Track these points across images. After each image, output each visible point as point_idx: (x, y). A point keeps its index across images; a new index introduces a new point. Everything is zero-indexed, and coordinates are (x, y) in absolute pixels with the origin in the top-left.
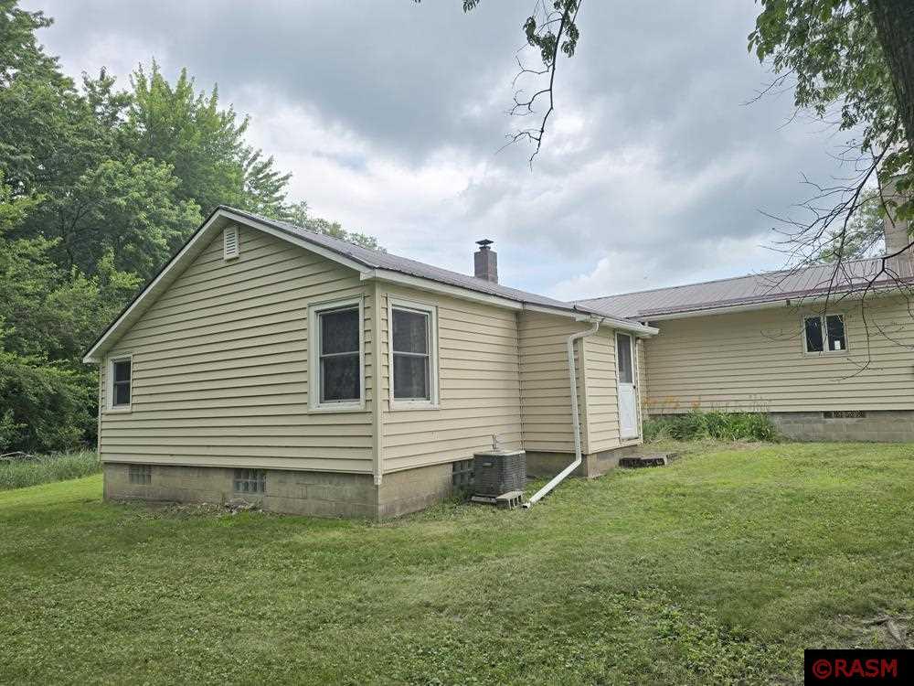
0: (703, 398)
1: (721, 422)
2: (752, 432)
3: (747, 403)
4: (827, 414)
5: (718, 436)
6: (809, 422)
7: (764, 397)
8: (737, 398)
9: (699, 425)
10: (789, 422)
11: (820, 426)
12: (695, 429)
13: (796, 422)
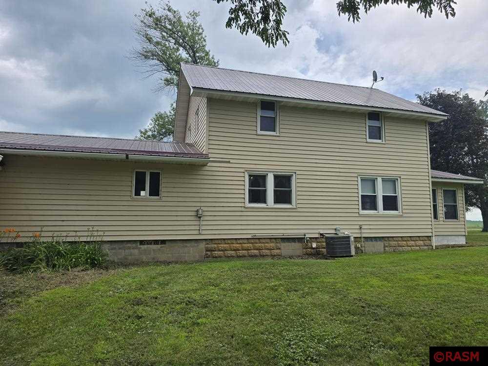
0: (45, 229)
1: (59, 254)
2: (87, 260)
3: (86, 234)
4: (142, 242)
5: (54, 266)
6: (129, 248)
7: (100, 228)
8: (77, 229)
9: (36, 257)
10: (115, 249)
11: (136, 251)
12: (31, 261)
13: (120, 249)
